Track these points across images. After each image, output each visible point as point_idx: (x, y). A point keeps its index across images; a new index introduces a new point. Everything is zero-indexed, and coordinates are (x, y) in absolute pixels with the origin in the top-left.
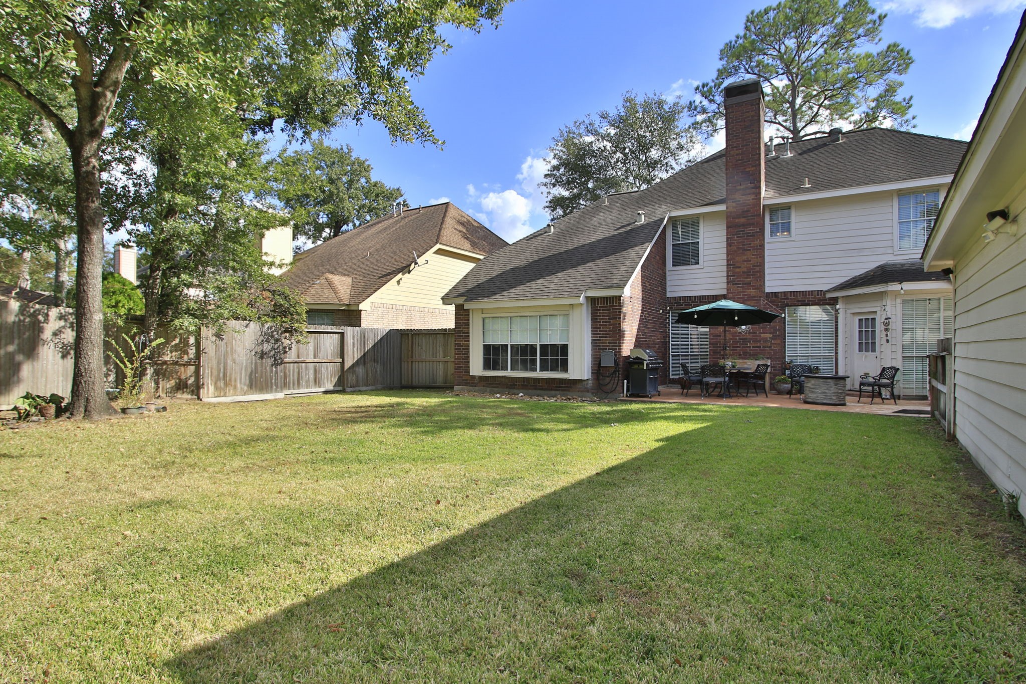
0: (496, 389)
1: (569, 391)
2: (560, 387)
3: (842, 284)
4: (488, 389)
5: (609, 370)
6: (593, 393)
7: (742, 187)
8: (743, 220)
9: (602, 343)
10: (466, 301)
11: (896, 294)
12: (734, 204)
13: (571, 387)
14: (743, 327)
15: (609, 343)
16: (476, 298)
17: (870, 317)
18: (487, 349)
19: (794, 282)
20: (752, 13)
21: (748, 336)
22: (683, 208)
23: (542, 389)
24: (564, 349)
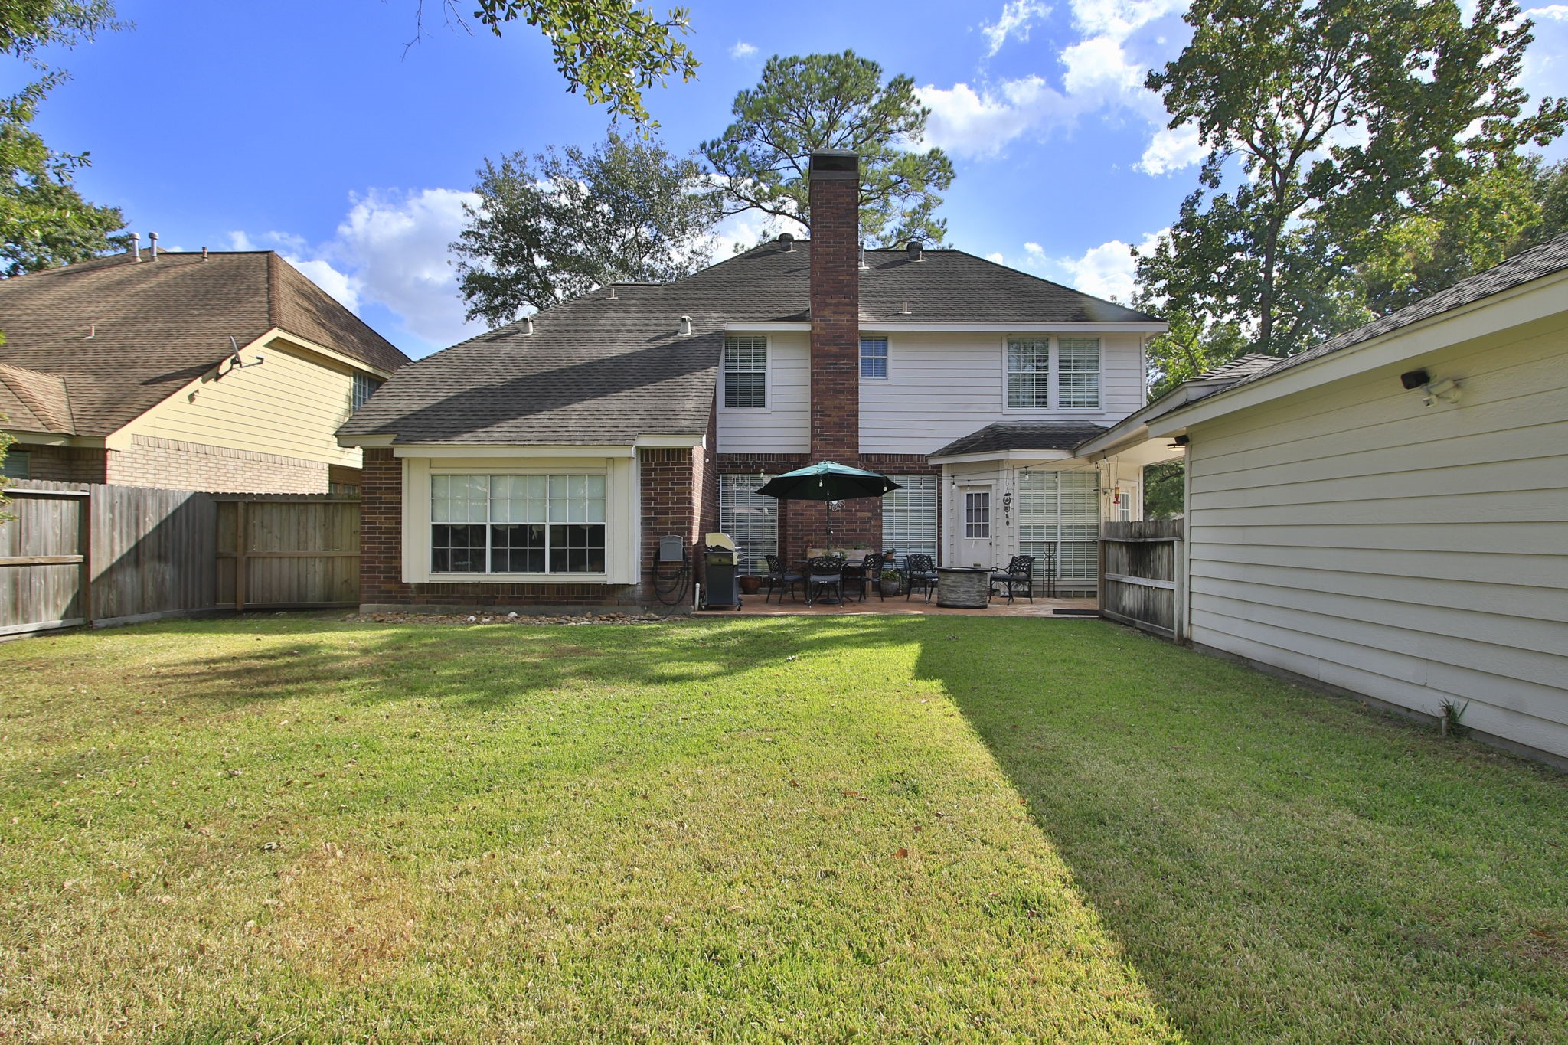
0: (456, 607)
1: (600, 604)
2: (583, 598)
3: (947, 447)
4: (438, 608)
5: (672, 568)
6: (643, 606)
7: (833, 301)
8: (834, 349)
9: (660, 523)
10: (396, 442)
11: (1013, 465)
12: (823, 324)
13: (605, 598)
14: (835, 502)
15: (672, 523)
16: (420, 438)
17: (981, 492)
18: (440, 533)
19: (890, 441)
20: (775, 59)
21: (840, 515)
22: (746, 320)
23: (550, 603)
24: (597, 533)
